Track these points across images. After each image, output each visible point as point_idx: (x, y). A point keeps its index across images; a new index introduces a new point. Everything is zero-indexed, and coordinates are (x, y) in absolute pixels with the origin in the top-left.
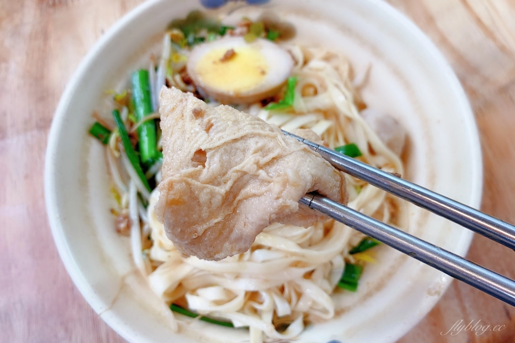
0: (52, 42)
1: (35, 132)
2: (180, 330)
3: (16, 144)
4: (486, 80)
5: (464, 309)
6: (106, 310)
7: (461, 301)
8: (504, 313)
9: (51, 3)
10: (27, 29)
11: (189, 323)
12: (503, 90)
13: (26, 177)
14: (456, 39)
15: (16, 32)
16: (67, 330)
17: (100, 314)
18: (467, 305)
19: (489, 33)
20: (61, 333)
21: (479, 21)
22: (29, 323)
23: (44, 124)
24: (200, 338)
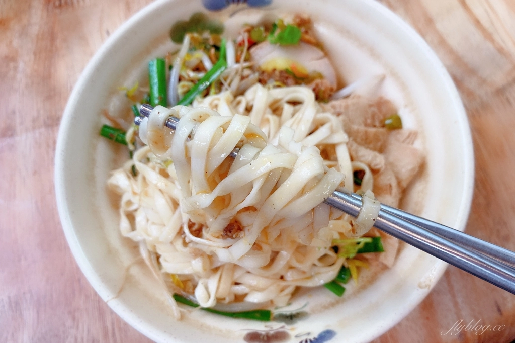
0: (58, 42)
1: (43, 130)
2: (182, 318)
3: (25, 141)
4: (483, 82)
5: (456, 304)
6: (113, 298)
7: (454, 296)
8: (495, 309)
9: (57, 3)
10: (34, 30)
11: (190, 312)
12: (500, 92)
13: (35, 173)
14: (454, 41)
15: (23, 33)
16: (74, 319)
17: (107, 302)
18: (459, 300)
19: (488, 35)
20: (69, 323)
21: (477, 23)
22: (38, 313)
23: (53, 122)
24: (202, 326)
